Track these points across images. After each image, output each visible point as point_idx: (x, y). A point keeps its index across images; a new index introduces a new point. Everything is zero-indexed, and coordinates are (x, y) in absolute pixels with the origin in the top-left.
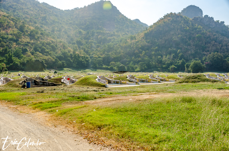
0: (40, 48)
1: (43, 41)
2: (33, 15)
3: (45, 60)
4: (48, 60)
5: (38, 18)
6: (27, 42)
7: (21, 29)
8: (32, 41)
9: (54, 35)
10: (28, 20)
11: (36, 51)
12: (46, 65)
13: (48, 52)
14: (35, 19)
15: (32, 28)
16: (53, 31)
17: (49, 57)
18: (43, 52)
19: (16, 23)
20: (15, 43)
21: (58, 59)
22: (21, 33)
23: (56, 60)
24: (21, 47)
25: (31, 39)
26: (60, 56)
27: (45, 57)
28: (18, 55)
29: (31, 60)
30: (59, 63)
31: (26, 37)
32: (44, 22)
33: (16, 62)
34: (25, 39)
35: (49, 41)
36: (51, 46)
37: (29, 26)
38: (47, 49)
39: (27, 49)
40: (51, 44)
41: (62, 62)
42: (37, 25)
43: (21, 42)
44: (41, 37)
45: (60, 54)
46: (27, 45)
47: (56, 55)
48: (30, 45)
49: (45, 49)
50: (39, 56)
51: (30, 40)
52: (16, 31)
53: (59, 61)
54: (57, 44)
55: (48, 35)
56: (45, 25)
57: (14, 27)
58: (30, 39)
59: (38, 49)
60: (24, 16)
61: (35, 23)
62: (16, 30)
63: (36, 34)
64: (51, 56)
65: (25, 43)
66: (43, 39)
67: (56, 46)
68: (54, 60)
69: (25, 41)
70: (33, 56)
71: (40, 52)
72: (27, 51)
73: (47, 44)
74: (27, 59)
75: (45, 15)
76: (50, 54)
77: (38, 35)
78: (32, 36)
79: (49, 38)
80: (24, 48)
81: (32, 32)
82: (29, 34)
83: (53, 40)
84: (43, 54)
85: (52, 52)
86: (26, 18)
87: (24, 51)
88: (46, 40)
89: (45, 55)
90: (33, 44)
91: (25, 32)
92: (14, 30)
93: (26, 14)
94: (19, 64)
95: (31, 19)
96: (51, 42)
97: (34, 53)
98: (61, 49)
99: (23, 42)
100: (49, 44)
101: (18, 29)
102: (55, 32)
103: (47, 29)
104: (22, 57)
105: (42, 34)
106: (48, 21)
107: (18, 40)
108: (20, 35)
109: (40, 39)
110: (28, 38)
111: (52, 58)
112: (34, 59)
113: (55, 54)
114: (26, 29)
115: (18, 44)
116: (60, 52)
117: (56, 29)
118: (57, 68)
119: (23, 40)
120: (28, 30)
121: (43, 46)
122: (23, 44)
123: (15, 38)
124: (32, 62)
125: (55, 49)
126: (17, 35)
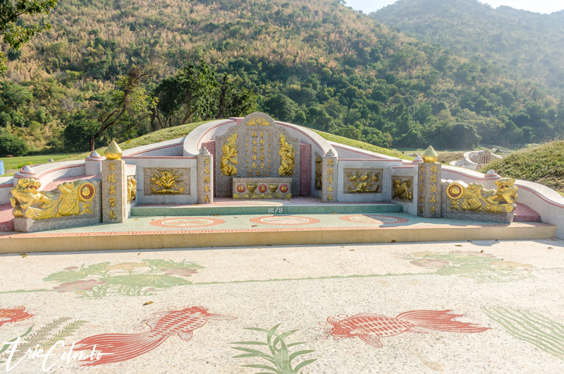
0: (474, 100)
1: (483, 85)
2: (473, 36)
3: (480, 126)
4: (488, 125)
5: (483, 39)
6: (448, 90)
7: (440, 66)
8: (459, 88)
9: (516, 72)
10: (459, 46)
11: (463, 108)
12: (478, 136)
13: (490, 109)
14: (477, 41)
15: (463, 60)
16: (514, 63)
17: (492, 118)
18: (479, 107)
19: (431, 55)
20: (422, 95)
21: (513, 123)
22: (437, 73)
23: (507, 124)
24: (433, 102)
25: (457, 84)
26: (522, 117)
27: (480, 119)
28: (421, 118)
29: (446, 125)
30: (515, 131)
31: (448, 79)
32: (494, 46)
33: (414, 131)
34: (444, 85)
35: (498, 84)
36: (501, 95)
37: (457, 57)
38: (490, 101)
39: (443, 104)
40: (502, 90)
41: (524, 130)
42: (477, 54)
43: (435, 91)
44: (482, 76)
45: (521, 112)
46: (445, 96)
47: (511, 114)
48: (452, 95)
49: (485, 102)
50: (468, 117)
51: (455, 86)
52: (428, 69)
53: (515, 128)
54: (518, 90)
55: (497, 72)
56: (496, 52)
57: (426, 62)
58: (455, 83)
59: (468, 102)
60: (452, 40)
61: (475, 50)
62: (429, 68)
63: (471, 71)
64: (497, 116)
65: (443, 92)
66: (485, 82)
67: (515, 93)
68: (502, 125)
69: (443, 88)
70: (453, 118)
71: (472, 109)
72: (444, 108)
73: (492, 91)
74: (438, 124)
75: (499, 31)
76: (495, 113)
77: (475, 74)
78: (460, 77)
79: (499, 78)
80: (438, 102)
81: (462, 68)
82: (454, 74)
83: (510, 81)
84: (478, 113)
85: (501, 108)
86: (458, 42)
87: (438, 108)
88: (491, 83)
89: (483, 115)
90: (460, 92)
91: (447, 71)
92: (425, 68)
93: (458, 35)
94: (420, 135)
95: (467, 42)
96: (502, 86)
97: (459, 111)
98: (526, 100)
99: (439, 91)
100: (496, 91)
101: (433, 65)
102: (519, 65)
103: (500, 61)
104: (429, 120)
105: (483, 71)
106: (504, 42)
107: (428, 88)
108: (434, 77)
109: (477, 82)
110: (452, 81)
111: (497, 121)
112: (451, 124)
113: (509, 113)
114: (449, 63)
115: (428, 95)
116: (521, 107)
117: (523, 56)
118: (510, 142)
119: (440, 86)
120: (453, 65)
121: (482, 96)
122: (438, 95)
123: (423, 83)
124: (448, 129)
125: (512, 101)
126: (428, 77)
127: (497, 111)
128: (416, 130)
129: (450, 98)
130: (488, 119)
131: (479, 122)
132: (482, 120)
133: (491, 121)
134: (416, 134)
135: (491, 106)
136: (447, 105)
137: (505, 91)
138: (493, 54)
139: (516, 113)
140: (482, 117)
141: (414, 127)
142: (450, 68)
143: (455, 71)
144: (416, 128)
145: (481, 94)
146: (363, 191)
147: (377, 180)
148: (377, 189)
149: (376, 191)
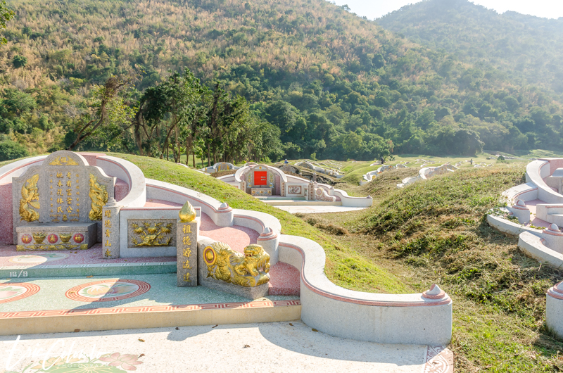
0: (478, 105)
1: (487, 91)
2: (478, 41)
3: (483, 132)
4: (491, 131)
5: (489, 44)
6: (451, 96)
7: (444, 71)
8: (463, 93)
9: (521, 77)
10: (464, 52)
11: (466, 114)
12: (481, 142)
13: (494, 114)
14: (482, 47)
15: (467, 66)
16: (520, 68)
17: (496, 124)
18: (483, 113)
19: (435, 61)
20: (425, 100)
21: (517, 129)
22: (440, 79)
23: (510, 130)
24: (437, 107)
25: (461, 89)
26: (526, 123)
27: (484, 125)
28: (423, 123)
29: (448, 131)
30: (519, 137)
31: (451, 85)
32: (500, 51)
33: (416, 137)
34: (448, 90)
35: (503, 89)
36: (506, 101)
37: (461, 63)
38: (494, 107)
39: (447, 110)
40: (507, 95)
41: (529, 136)
42: (482, 59)
43: (438, 96)
44: (486, 82)
45: (525, 117)
46: (449, 102)
47: (516, 120)
48: (455, 101)
49: (489, 108)
50: (471, 123)
51: (458, 92)
52: (431, 75)
53: (519, 134)
54: (523, 95)
55: (502, 78)
56: (501, 57)
57: (430, 68)
58: (459, 89)
59: (472, 108)
60: (457, 45)
61: (480, 55)
62: (433, 74)
63: (475, 77)
64: (501, 122)
65: (447, 97)
66: (490, 87)
67: (519, 99)
68: (506, 131)
69: (447, 94)
70: (456, 124)
71: (475, 115)
72: (447, 114)
73: (496, 96)
74: (441, 129)
75: (505, 36)
76: (498, 118)
77: (479, 79)
78: (464, 83)
79: (504, 84)
80: (441, 108)
81: (466, 73)
82: (458, 79)
83: (514, 87)
84: (482, 119)
85: (505, 114)
86: (463, 48)
87: (441, 114)
88: (495, 89)
89: (487, 121)
90: (463, 98)
91: (451, 76)
92: (429, 74)
93: (464, 40)
94: (422, 141)
95: (472, 48)
96: (507, 91)
97: (463, 117)
98: (530, 106)
99: (442, 97)
100: (501, 96)
101: (436, 71)
102: (525, 70)
103: (506, 66)
104: (432, 126)
105: (488, 76)
106: (510, 47)
107: (431, 94)
108: (438, 83)
109: (481, 88)
110: (456, 87)
111: (501, 127)
112: (454, 130)
113: (513, 118)
114: (454, 69)
115: (431, 101)
116: (526, 113)
117: (529, 61)
118: (514, 148)
119: (444, 92)
120: (457, 71)
121: (486, 102)
122: (441, 101)
123: (426, 89)
124: (450, 135)
125: (516, 106)
126: (432, 83)
127: (501, 116)
128: (418, 136)
129: (453, 103)
130: (492, 125)
131: (483, 127)
132: (486, 125)
133: (495, 127)
134: (418, 141)
135: (495, 112)
136: (450, 111)
137: (510, 96)
138: (498, 59)
139: (520, 119)
140: (486, 123)
141: (416, 133)
142: (455, 74)
143: (459, 76)
144: (419, 134)
145: (485, 100)
146: (152, 245)
147: (169, 232)
148: (169, 242)
149: (169, 244)
